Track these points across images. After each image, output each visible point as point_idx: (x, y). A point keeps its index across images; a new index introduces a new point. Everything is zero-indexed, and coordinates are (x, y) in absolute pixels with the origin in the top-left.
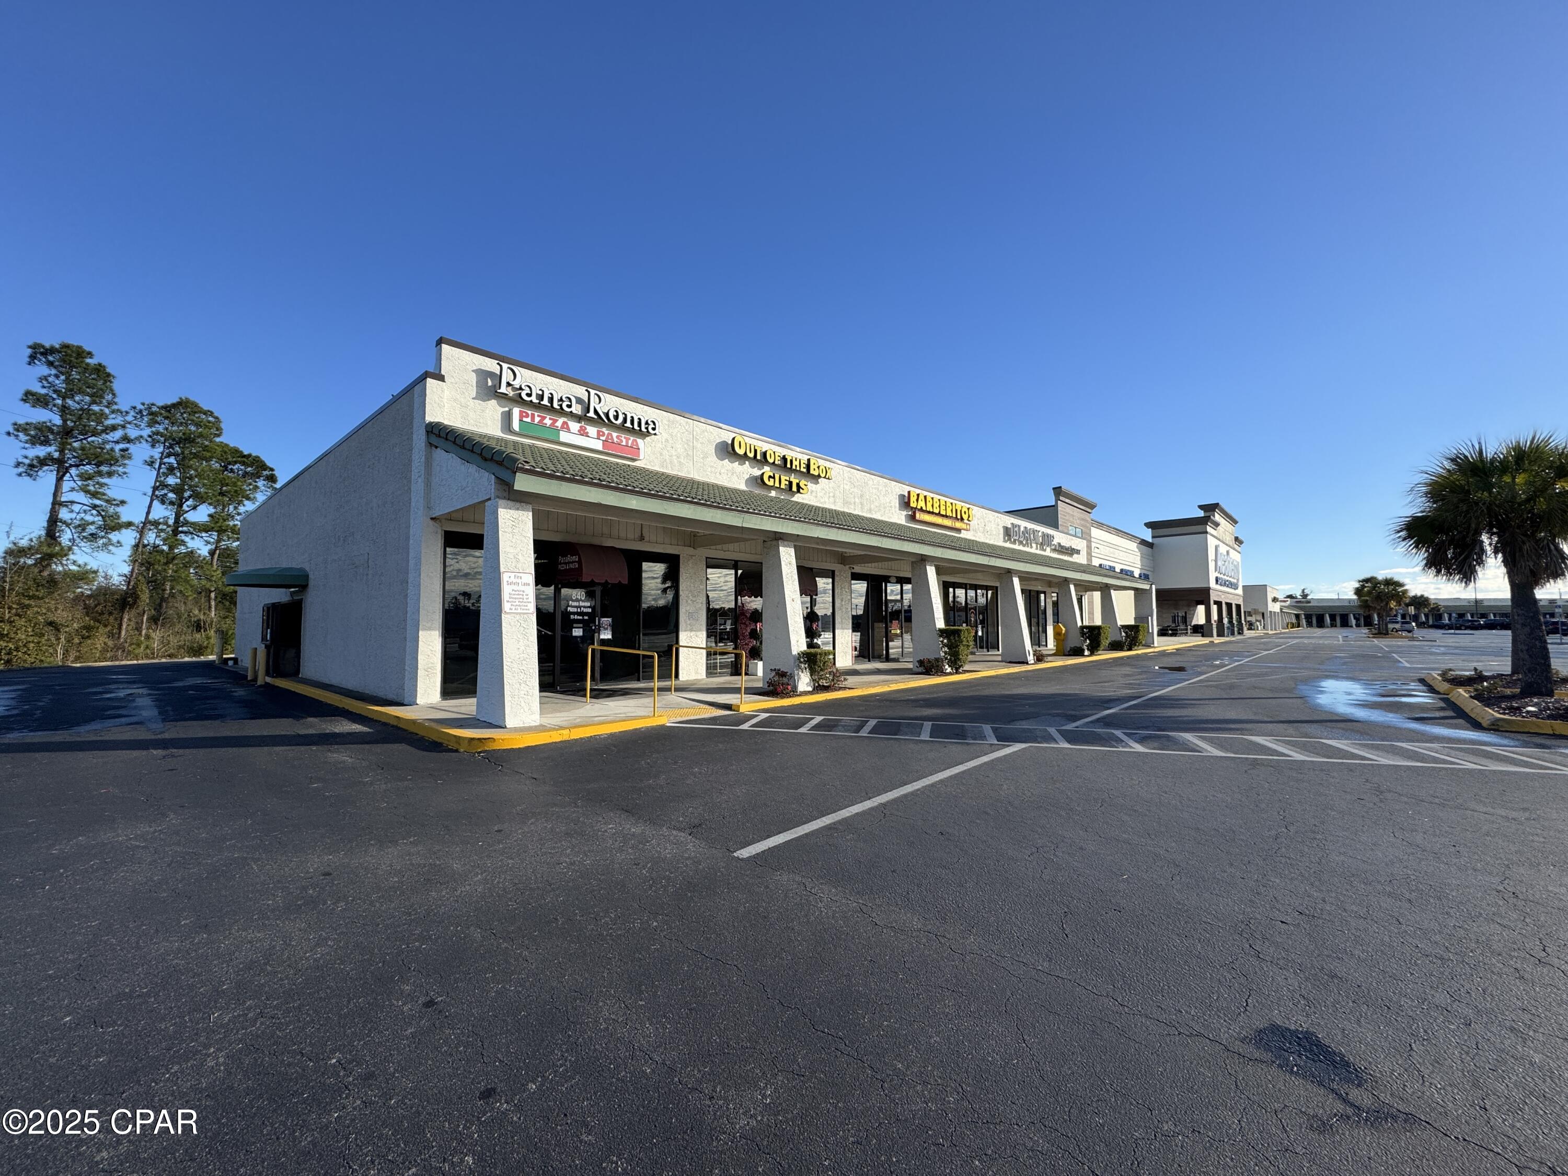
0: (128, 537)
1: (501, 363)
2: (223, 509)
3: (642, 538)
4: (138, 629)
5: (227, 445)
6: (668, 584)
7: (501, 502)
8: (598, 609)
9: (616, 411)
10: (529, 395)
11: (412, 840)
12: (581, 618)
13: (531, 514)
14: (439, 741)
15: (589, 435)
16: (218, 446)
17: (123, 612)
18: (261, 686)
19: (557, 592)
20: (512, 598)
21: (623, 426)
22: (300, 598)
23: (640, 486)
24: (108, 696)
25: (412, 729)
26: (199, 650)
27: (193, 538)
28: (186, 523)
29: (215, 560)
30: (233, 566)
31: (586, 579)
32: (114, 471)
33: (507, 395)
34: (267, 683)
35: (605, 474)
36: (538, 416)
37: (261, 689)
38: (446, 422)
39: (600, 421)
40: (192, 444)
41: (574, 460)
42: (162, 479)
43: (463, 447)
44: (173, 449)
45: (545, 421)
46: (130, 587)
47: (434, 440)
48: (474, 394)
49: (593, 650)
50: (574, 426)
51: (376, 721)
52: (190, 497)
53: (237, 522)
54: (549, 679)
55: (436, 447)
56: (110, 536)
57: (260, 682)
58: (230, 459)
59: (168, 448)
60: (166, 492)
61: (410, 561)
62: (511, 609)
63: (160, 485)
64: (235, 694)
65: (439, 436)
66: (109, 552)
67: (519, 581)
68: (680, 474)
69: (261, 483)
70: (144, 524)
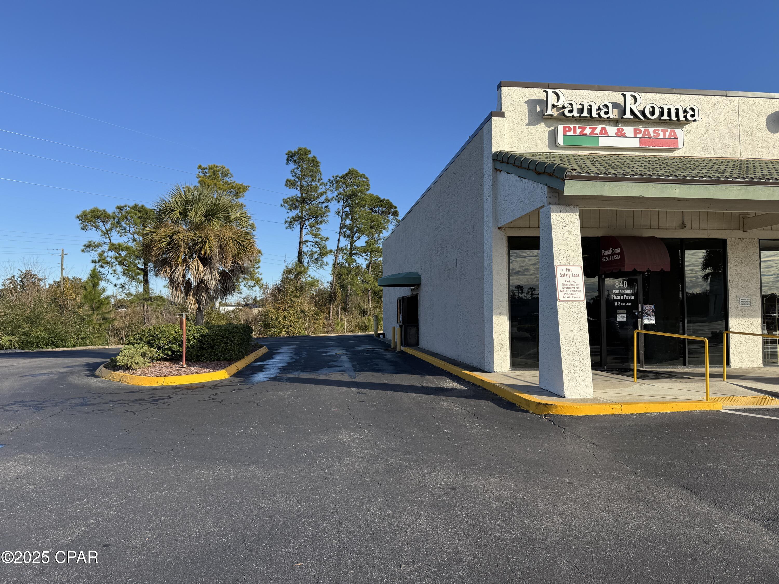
0: (330, 259)
1: (546, 90)
2: (372, 237)
3: (683, 226)
4: (337, 314)
5: (372, 195)
6: (709, 270)
7: (553, 207)
8: (641, 296)
9: (653, 107)
10: (571, 111)
11: (504, 476)
12: (624, 304)
13: (578, 214)
14: (514, 402)
15: (627, 135)
16: (368, 196)
17: (330, 305)
18: (399, 352)
19: (601, 281)
20: (566, 288)
21: (660, 119)
22: (417, 293)
23: (683, 174)
24: (329, 354)
25: (493, 391)
26: (364, 328)
27: (359, 257)
28: (356, 248)
29: (370, 271)
30: (378, 273)
31: (628, 268)
32: (323, 220)
33: (552, 115)
34: (401, 351)
35: (645, 169)
36: (579, 128)
37: (399, 354)
38: (507, 150)
39: (637, 120)
40: (356, 197)
41: (614, 161)
42: (344, 222)
43: (521, 167)
44: (348, 202)
45: (585, 132)
46: (333, 289)
47: (499, 166)
48: (526, 121)
49: (638, 333)
50: (612, 130)
51: (468, 381)
52: (356, 231)
53: (380, 245)
54: (598, 358)
55: (500, 171)
56: (324, 259)
57: (398, 350)
58: (374, 204)
59: (345, 202)
60: (346, 230)
61: (485, 263)
62: (564, 297)
63: (343, 226)
64: (386, 357)
65: (502, 162)
66: (323, 269)
67: (570, 273)
68: (724, 156)
69: (390, 217)
70: (337, 250)
